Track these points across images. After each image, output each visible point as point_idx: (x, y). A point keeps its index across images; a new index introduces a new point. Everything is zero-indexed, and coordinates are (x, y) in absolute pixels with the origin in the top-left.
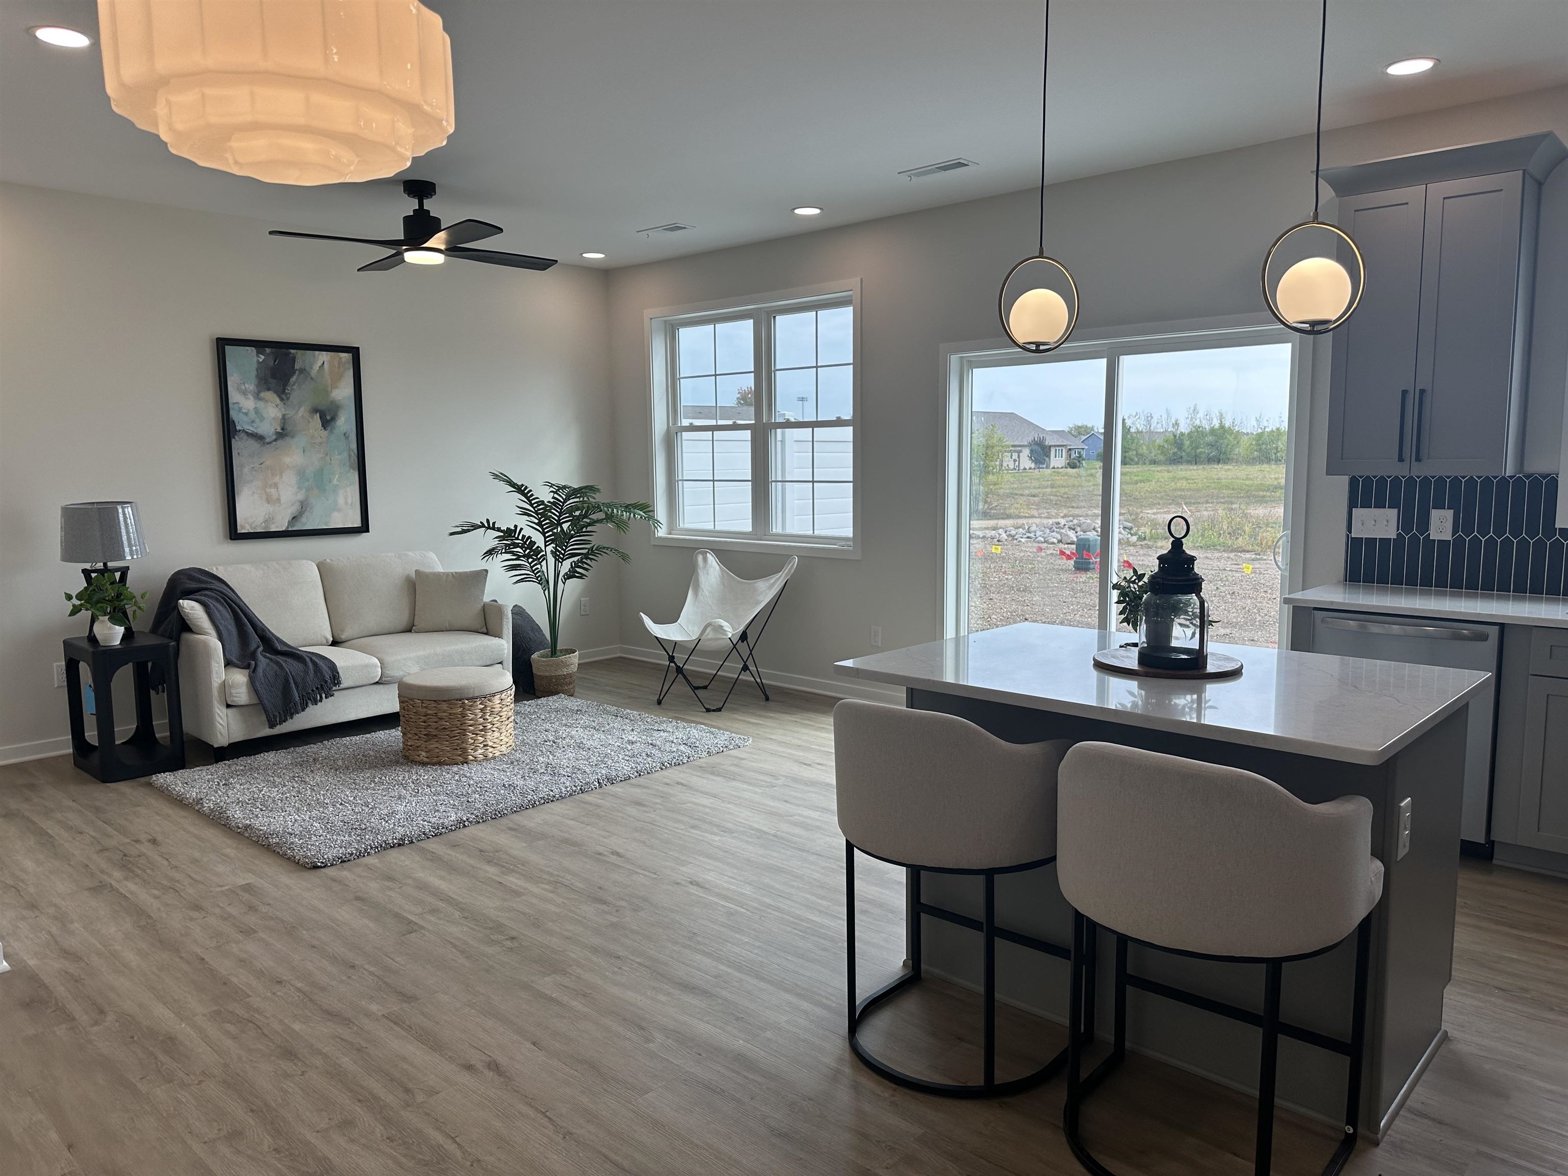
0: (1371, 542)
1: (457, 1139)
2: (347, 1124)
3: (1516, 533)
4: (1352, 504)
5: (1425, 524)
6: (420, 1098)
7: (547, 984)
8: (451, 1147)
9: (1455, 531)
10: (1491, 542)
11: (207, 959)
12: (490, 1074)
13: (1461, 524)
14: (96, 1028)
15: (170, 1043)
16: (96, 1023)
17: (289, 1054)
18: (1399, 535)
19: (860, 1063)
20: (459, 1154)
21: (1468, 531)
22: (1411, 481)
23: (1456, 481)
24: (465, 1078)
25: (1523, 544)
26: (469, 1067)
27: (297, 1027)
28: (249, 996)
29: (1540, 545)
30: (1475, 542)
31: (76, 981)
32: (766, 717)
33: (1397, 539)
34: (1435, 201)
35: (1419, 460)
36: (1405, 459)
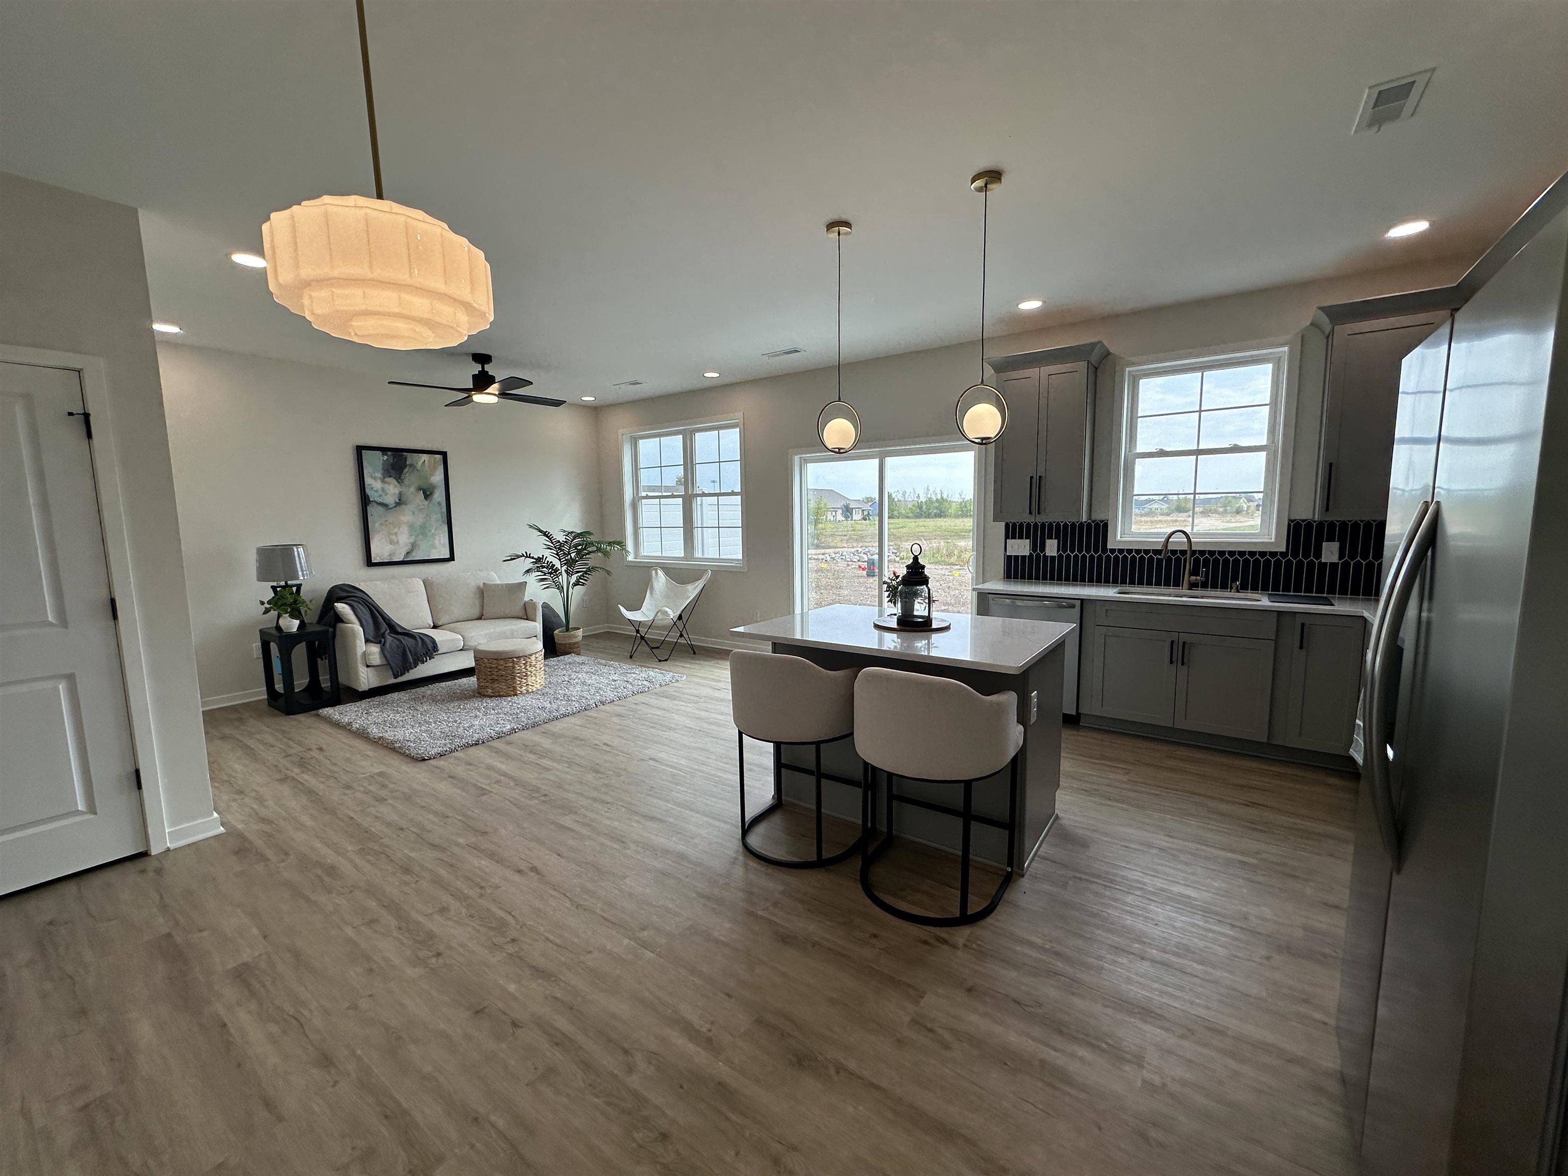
0: (1016, 557)
1: (512, 913)
2: (443, 910)
3: (1088, 551)
4: (1007, 537)
5: (1043, 548)
6: (489, 891)
7: (567, 821)
8: (510, 919)
9: (1058, 551)
10: (1076, 556)
11: (355, 817)
12: (532, 874)
13: (1062, 547)
14: (283, 864)
15: (331, 871)
16: (283, 861)
17: (407, 870)
18: (1030, 553)
19: (748, 854)
20: (513, 922)
21: (1065, 551)
22: (1036, 525)
23: (1058, 525)
24: (516, 877)
25: (1092, 557)
26: (520, 871)
27: (412, 855)
28: (382, 838)
29: (1100, 557)
30: (1068, 556)
31: (270, 836)
32: (694, 663)
33: (1031, 556)
34: (1044, 376)
35: (1040, 514)
36: (1032, 513)
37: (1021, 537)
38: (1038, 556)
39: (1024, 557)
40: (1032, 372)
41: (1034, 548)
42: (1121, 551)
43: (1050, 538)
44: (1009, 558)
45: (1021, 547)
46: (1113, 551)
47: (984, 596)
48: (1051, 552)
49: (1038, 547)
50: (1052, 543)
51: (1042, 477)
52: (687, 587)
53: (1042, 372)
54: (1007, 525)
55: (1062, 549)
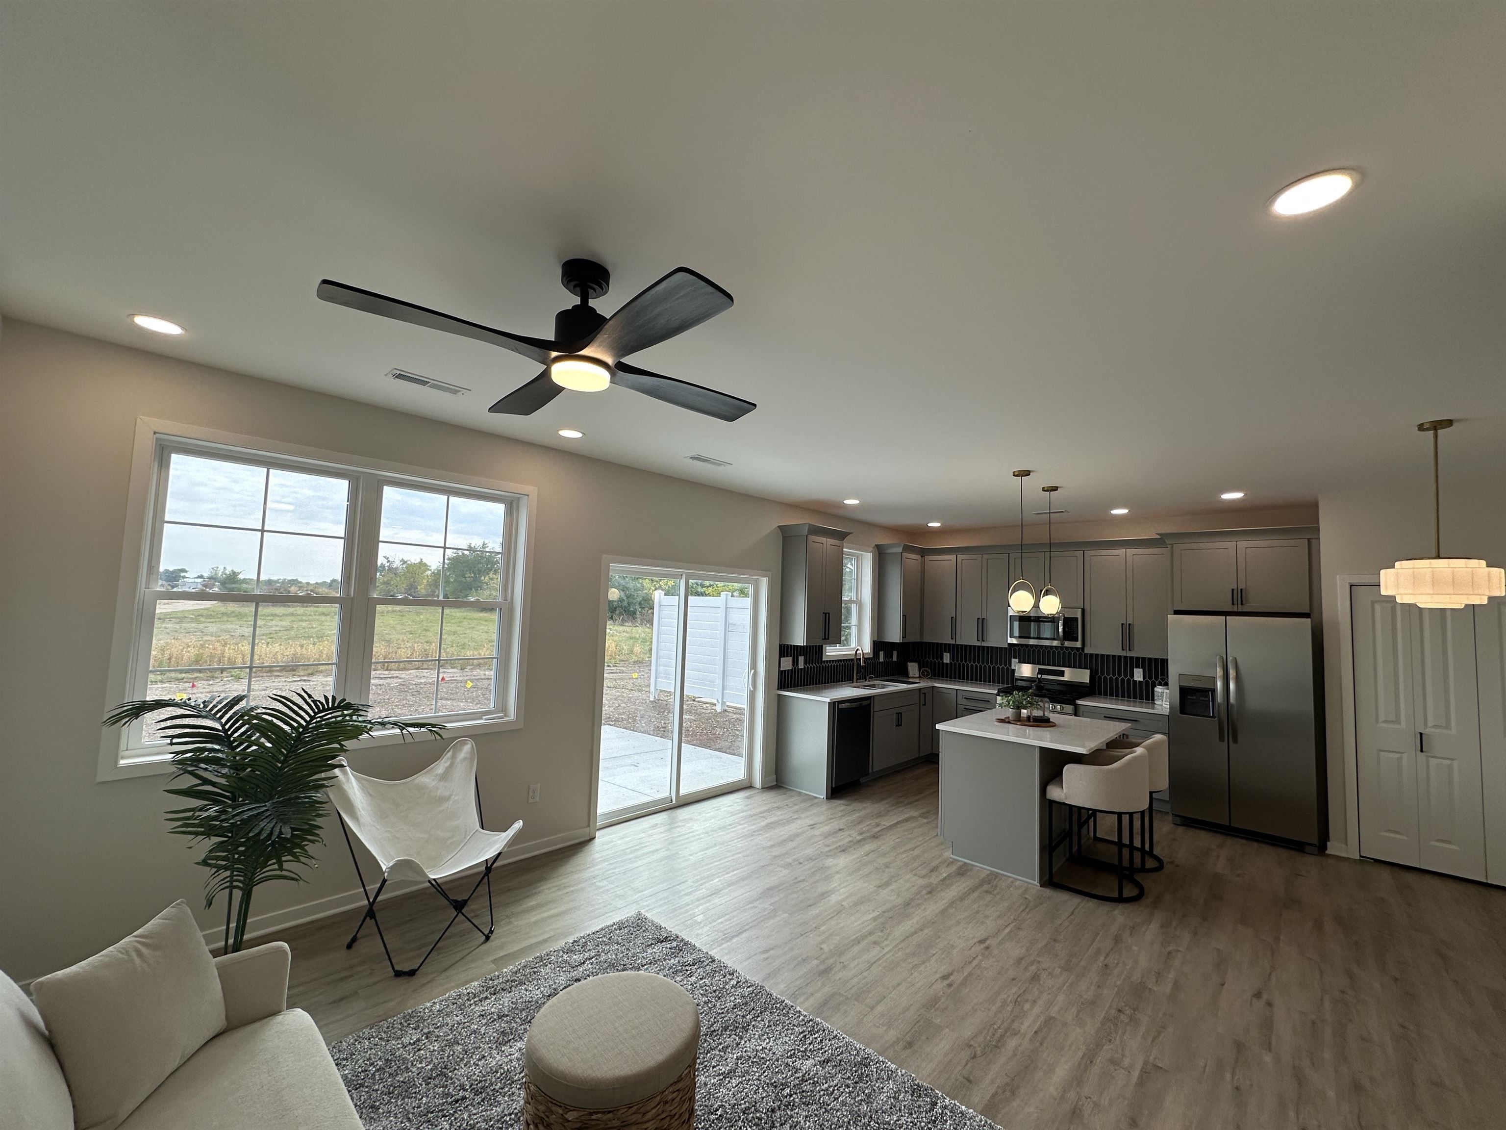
0: (785, 671)
3: (816, 663)
4: (780, 656)
5: (797, 663)
10: (811, 667)
13: (805, 661)
24: (1278, 1004)
25: (818, 667)
26: (1269, 1004)
29: (821, 667)
30: (808, 668)
33: (792, 670)
34: (829, 547)
35: (828, 639)
36: (825, 639)
37: (787, 656)
38: (795, 668)
39: (788, 670)
40: (823, 540)
41: (793, 665)
42: (827, 661)
43: (800, 655)
44: (782, 671)
45: (787, 664)
46: (824, 661)
47: (833, 705)
48: (801, 665)
49: (795, 662)
50: (801, 659)
51: (829, 613)
52: (416, 781)
53: (828, 542)
54: (780, 646)
55: (805, 663)
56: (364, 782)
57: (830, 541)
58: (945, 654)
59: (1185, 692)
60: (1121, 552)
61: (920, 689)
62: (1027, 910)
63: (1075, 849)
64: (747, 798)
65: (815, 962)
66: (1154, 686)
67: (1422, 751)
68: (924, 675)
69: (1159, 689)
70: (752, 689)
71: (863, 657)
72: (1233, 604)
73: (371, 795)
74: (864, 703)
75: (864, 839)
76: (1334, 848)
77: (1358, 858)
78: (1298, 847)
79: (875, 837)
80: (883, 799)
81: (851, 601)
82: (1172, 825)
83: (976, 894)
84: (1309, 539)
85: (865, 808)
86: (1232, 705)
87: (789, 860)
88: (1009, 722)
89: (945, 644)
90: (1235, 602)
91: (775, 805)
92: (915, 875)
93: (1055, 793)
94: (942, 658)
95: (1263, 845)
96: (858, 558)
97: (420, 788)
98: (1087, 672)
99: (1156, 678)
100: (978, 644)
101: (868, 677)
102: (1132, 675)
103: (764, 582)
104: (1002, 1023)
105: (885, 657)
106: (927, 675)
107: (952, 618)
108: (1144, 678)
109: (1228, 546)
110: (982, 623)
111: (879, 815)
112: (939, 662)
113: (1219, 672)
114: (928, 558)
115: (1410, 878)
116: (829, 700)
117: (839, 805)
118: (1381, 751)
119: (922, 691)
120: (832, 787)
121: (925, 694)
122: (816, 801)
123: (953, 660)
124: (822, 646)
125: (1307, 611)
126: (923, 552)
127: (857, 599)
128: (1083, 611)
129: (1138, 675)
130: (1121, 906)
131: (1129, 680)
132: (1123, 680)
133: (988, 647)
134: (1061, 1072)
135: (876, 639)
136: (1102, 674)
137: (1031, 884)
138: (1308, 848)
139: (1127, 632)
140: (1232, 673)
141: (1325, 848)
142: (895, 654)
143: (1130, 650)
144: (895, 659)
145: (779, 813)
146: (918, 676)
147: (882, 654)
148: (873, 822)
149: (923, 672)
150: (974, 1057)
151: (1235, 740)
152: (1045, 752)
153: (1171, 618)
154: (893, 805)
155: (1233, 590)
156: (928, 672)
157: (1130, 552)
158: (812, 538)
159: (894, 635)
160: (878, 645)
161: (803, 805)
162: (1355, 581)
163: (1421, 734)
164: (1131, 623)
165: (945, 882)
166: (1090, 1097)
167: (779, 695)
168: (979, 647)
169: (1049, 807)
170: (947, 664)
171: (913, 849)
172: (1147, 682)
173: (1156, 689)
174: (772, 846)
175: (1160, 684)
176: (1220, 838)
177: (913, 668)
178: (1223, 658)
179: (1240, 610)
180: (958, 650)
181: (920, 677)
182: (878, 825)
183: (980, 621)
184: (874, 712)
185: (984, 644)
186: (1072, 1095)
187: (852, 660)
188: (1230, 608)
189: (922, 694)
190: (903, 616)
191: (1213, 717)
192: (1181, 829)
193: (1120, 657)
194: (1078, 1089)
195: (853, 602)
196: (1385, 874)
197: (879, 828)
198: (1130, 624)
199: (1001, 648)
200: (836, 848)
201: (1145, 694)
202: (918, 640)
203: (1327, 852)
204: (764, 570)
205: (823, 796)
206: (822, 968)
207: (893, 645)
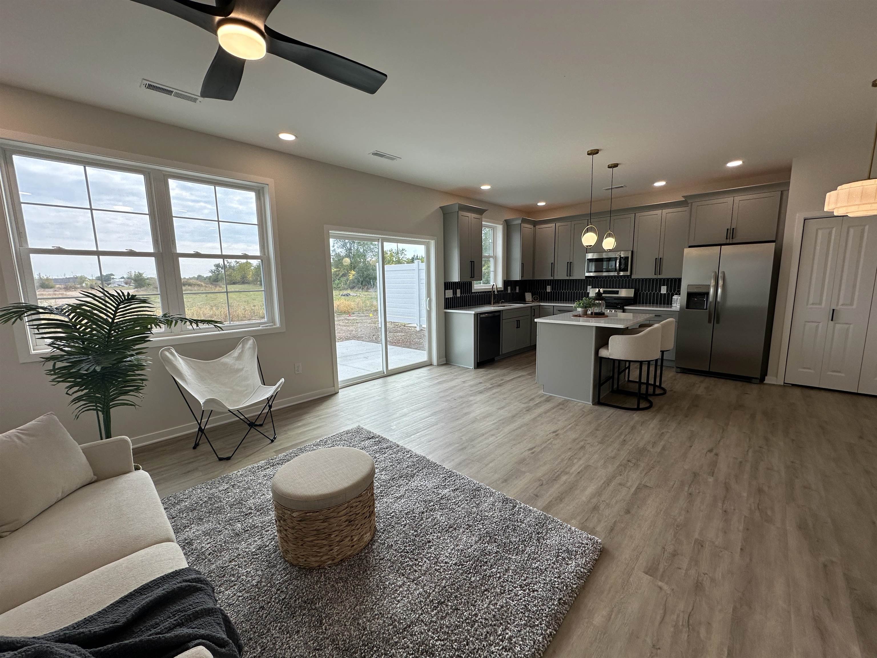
0: (448, 298)
4: (445, 289)
28: (745, 517)
30: (463, 296)
33: (453, 297)
34: (472, 218)
35: (474, 277)
36: (472, 277)
37: (450, 289)
38: (455, 296)
39: (451, 298)
40: (469, 214)
41: (453, 294)
42: (475, 292)
43: (458, 289)
44: (446, 298)
45: (450, 294)
46: (473, 293)
47: (476, 315)
48: (459, 295)
49: (455, 293)
50: (458, 291)
51: (474, 262)
52: (222, 361)
53: (472, 216)
54: (445, 283)
55: (461, 293)
56: (188, 361)
57: (474, 215)
58: (548, 287)
59: (690, 295)
60: (659, 212)
61: (531, 307)
62: (583, 416)
63: (615, 386)
64: (429, 370)
65: (457, 445)
66: (673, 295)
67: (832, 320)
68: (535, 300)
69: (675, 297)
70: (429, 309)
71: (497, 289)
72: (727, 239)
73: (193, 368)
74: (497, 314)
75: (493, 387)
76: (769, 380)
77: (783, 384)
78: (747, 380)
79: (500, 385)
80: (507, 368)
81: (489, 257)
82: (675, 373)
83: (554, 410)
84: (782, 191)
85: (496, 372)
86: (718, 303)
87: (449, 398)
88: (580, 316)
89: (548, 280)
90: (728, 237)
91: (444, 373)
92: (520, 403)
93: (604, 353)
94: (546, 289)
95: (728, 381)
96: (494, 229)
97: (225, 364)
98: (633, 290)
99: (674, 291)
100: (568, 278)
101: (500, 302)
102: (660, 290)
103: (432, 243)
104: (560, 469)
105: (511, 290)
106: (537, 300)
107: (552, 263)
108: (667, 291)
109: (729, 200)
110: (570, 265)
111: (504, 375)
112: (544, 292)
113: (713, 283)
114: (537, 227)
115: (812, 392)
116: (473, 312)
117: (481, 371)
118: (806, 322)
119: (533, 308)
120: (477, 362)
121: (534, 309)
122: (468, 370)
123: (552, 290)
124: (471, 282)
125: (774, 240)
126: (535, 224)
127: (493, 255)
128: (632, 252)
129: (664, 290)
130: (638, 412)
131: (658, 294)
132: (654, 294)
133: (573, 280)
134: (591, 489)
135: (505, 279)
136: (642, 291)
137: (587, 404)
138: (754, 381)
139: (659, 263)
140: (721, 282)
141: (764, 380)
142: (517, 288)
143: (659, 274)
144: (517, 291)
145: (446, 376)
146: (531, 300)
147: (509, 288)
148: (499, 379)
149: (534, 298)
150: (542, 485)
151: (718, 322)
152: (599, 329)
153: (687, 251)
154: (512, 370)
155: (728, 229)
156: (537, 298)
157: (665, 211)
158: (461, 213)
159: (517, 276)
160: (507, 283)
161: (460, 372)
162: (808, 215)
163: (833, 310)
164: (662, 257)
165: (537, 405)
166: (605, 501)
167: (445, 312)
168: (568, 280)
169: (600, 361)
170: (549, 292)
171: (521, 390)
172: (669, 294)
173: (673, 297)
174: (440, 392)
175: (676, 294)
176: (702, 378)
177: (528, 296)
178: (716, 272)
179: (731, 242)
180: (555, 283)
181: (532, 301)
182: (502, 380)
183: (569, 264)
184: (502, 320)
185: (571, 278)
186: (595, 500)
187: (491, 292)
188: (724, 242)
189: (532, 310)
190: (522, 263)
191: (706, 309)
192: (680, 375)
193: (653, 279)
194: (599, 497)
195: (491, 257)
196: (797, 392)
197: (503, 381)
198: (660, 258)
199: (582, 280)
200: (477, 392)
201: (667, 301)
202: (532, 279)
203: (764, 382)
204: (432, 235)
205: (472, 367)
206: (460, 448)
207: (516, 282)
